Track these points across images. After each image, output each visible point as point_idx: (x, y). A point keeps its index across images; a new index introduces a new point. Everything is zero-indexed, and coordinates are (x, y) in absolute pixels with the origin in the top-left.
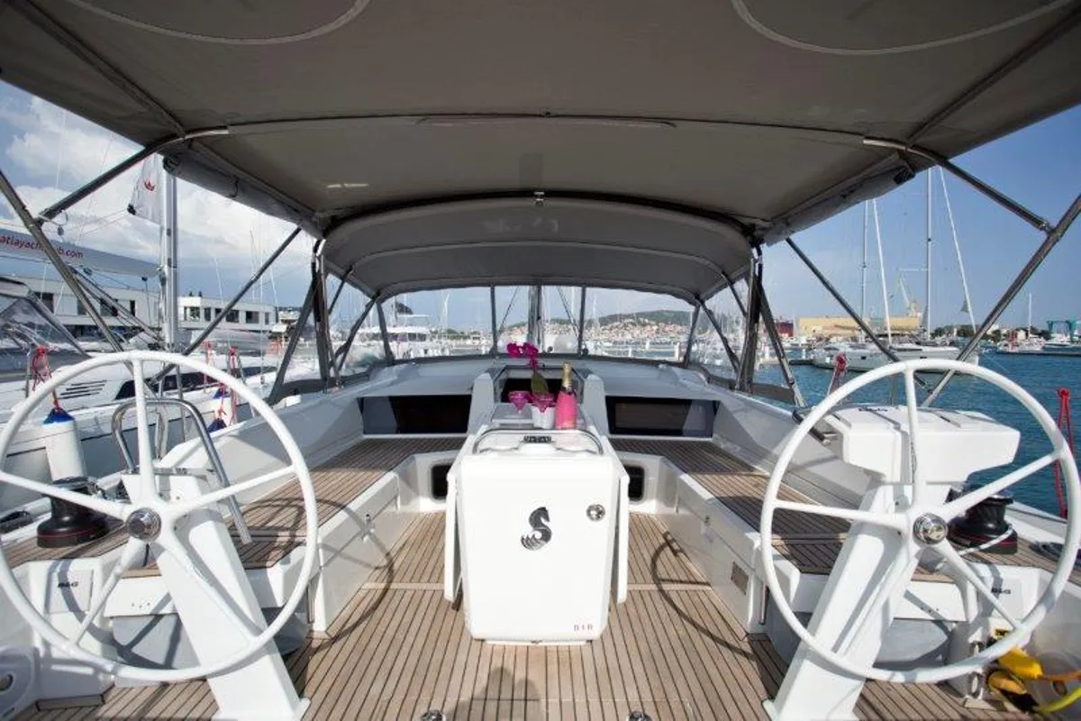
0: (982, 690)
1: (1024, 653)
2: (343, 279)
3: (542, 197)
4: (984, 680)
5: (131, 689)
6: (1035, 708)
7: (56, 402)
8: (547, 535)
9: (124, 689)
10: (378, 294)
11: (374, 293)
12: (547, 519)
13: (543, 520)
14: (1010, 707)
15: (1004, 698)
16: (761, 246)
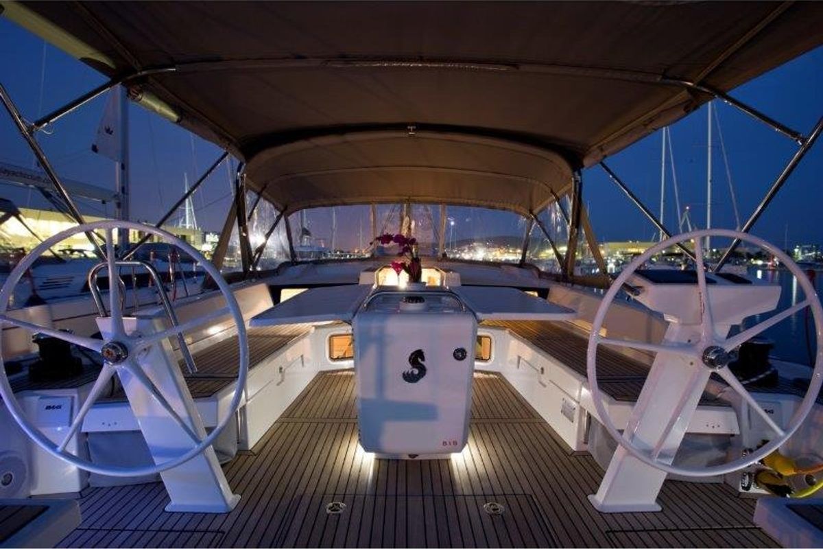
0: (752, 485)
2: (259, 194)
3: (414, 130)
5: (102, 488)
7: (34, 291)
8: (423, 371)
9: (97, 488)
10: (286, 209)
11: (282, 208)
12: (423, 359)
13: (420, 360)
16: (581, 170)
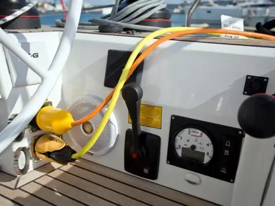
0: (31, 162)
1: (59, 109)
4: (30, 152)
6: (74, 156)
14: (55, 165)
15: (50, 160)
